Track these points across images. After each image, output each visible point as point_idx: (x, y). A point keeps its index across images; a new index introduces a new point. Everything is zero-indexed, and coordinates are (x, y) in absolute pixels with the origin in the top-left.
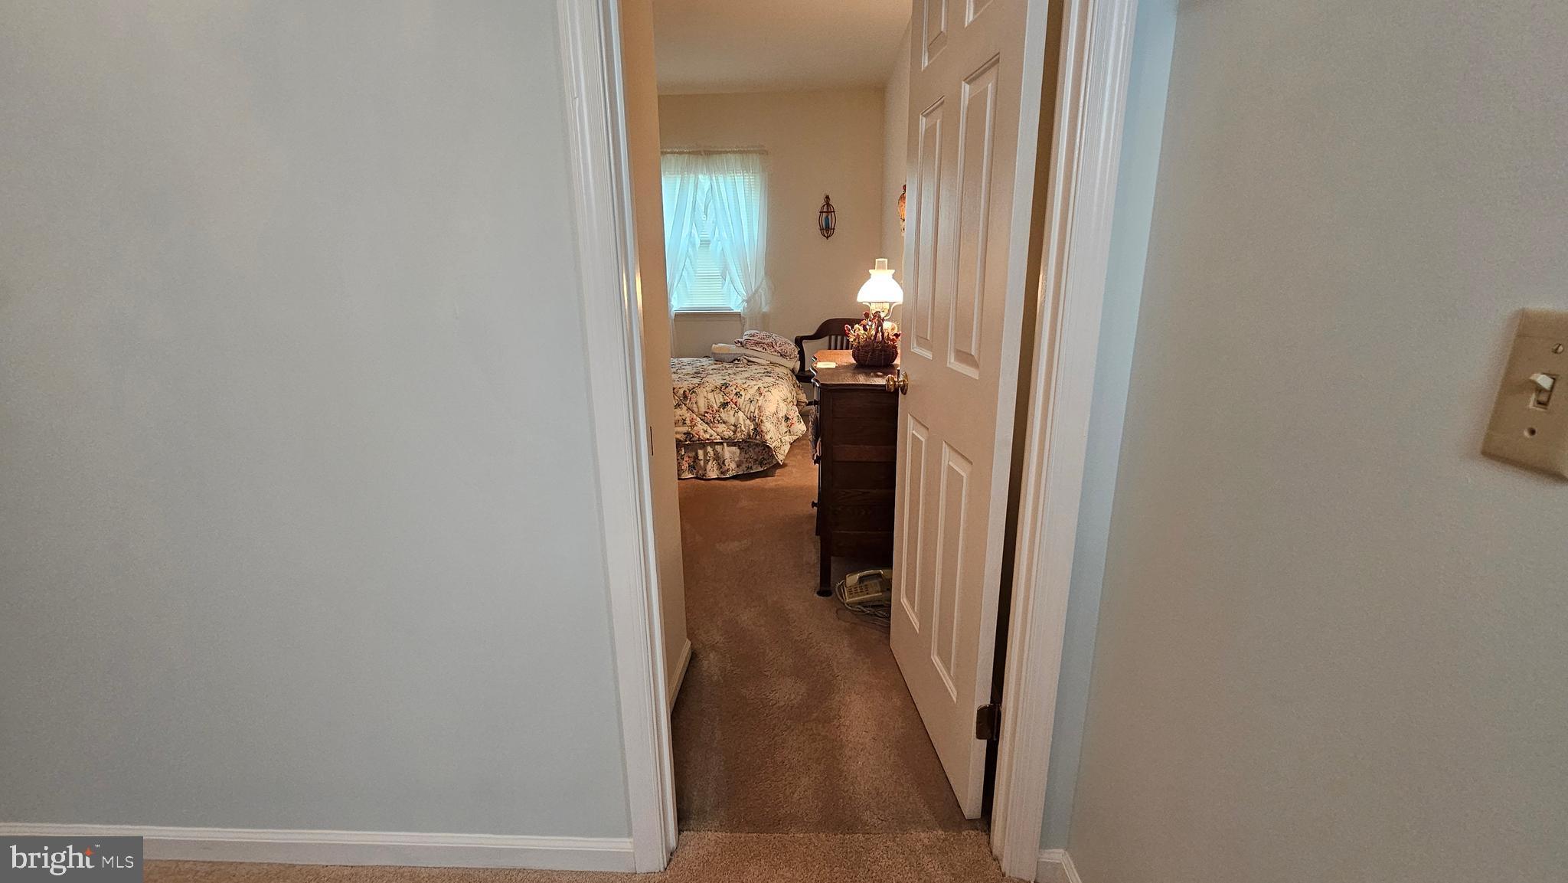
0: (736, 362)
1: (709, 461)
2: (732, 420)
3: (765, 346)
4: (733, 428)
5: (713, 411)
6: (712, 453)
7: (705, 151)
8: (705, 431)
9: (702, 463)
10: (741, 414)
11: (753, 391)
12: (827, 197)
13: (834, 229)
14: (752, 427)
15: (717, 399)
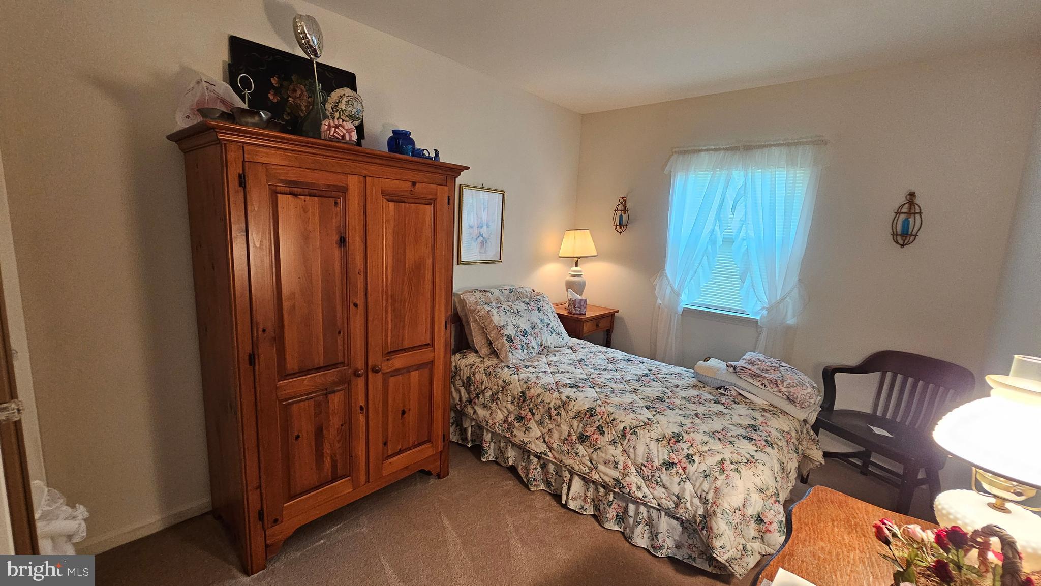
0: (722, 391)
1: (639, 523)
2: (676, 489)
3: (766, 382)
4: (675, 499)
5: (652, 466)
6: (645, 515)
7: (744, 146)
8: (639, 488)
9: (631, 521)
10: (688, 486)
11: (712, 461)
12: (912, 195)
13: (916, 236)
14: (701, 511)
15: (660, 454)
